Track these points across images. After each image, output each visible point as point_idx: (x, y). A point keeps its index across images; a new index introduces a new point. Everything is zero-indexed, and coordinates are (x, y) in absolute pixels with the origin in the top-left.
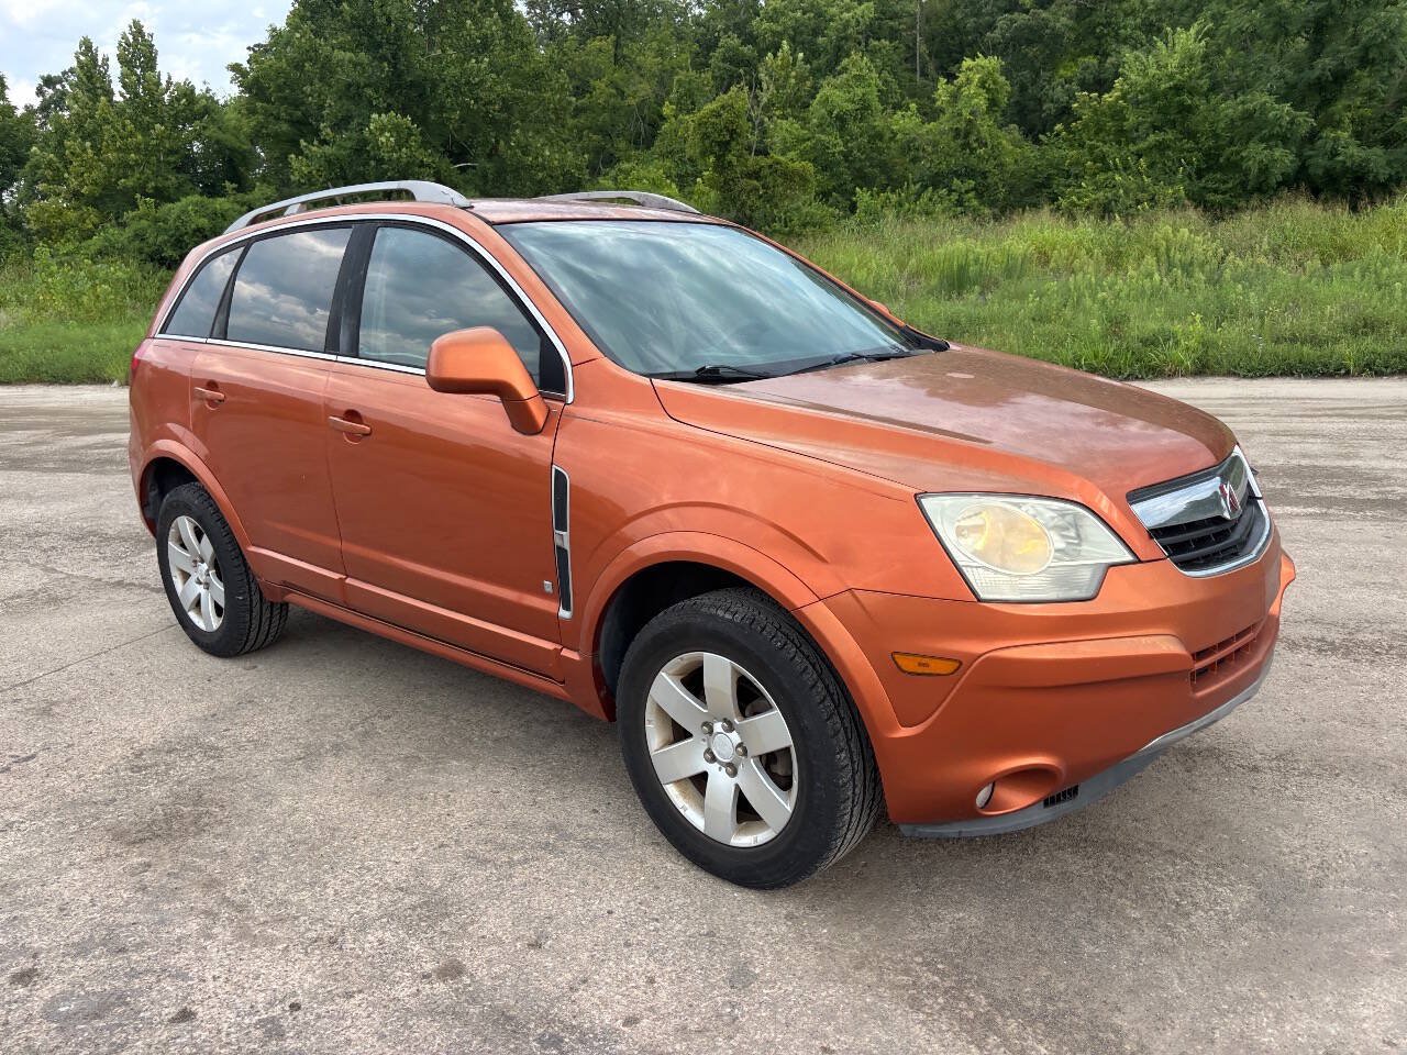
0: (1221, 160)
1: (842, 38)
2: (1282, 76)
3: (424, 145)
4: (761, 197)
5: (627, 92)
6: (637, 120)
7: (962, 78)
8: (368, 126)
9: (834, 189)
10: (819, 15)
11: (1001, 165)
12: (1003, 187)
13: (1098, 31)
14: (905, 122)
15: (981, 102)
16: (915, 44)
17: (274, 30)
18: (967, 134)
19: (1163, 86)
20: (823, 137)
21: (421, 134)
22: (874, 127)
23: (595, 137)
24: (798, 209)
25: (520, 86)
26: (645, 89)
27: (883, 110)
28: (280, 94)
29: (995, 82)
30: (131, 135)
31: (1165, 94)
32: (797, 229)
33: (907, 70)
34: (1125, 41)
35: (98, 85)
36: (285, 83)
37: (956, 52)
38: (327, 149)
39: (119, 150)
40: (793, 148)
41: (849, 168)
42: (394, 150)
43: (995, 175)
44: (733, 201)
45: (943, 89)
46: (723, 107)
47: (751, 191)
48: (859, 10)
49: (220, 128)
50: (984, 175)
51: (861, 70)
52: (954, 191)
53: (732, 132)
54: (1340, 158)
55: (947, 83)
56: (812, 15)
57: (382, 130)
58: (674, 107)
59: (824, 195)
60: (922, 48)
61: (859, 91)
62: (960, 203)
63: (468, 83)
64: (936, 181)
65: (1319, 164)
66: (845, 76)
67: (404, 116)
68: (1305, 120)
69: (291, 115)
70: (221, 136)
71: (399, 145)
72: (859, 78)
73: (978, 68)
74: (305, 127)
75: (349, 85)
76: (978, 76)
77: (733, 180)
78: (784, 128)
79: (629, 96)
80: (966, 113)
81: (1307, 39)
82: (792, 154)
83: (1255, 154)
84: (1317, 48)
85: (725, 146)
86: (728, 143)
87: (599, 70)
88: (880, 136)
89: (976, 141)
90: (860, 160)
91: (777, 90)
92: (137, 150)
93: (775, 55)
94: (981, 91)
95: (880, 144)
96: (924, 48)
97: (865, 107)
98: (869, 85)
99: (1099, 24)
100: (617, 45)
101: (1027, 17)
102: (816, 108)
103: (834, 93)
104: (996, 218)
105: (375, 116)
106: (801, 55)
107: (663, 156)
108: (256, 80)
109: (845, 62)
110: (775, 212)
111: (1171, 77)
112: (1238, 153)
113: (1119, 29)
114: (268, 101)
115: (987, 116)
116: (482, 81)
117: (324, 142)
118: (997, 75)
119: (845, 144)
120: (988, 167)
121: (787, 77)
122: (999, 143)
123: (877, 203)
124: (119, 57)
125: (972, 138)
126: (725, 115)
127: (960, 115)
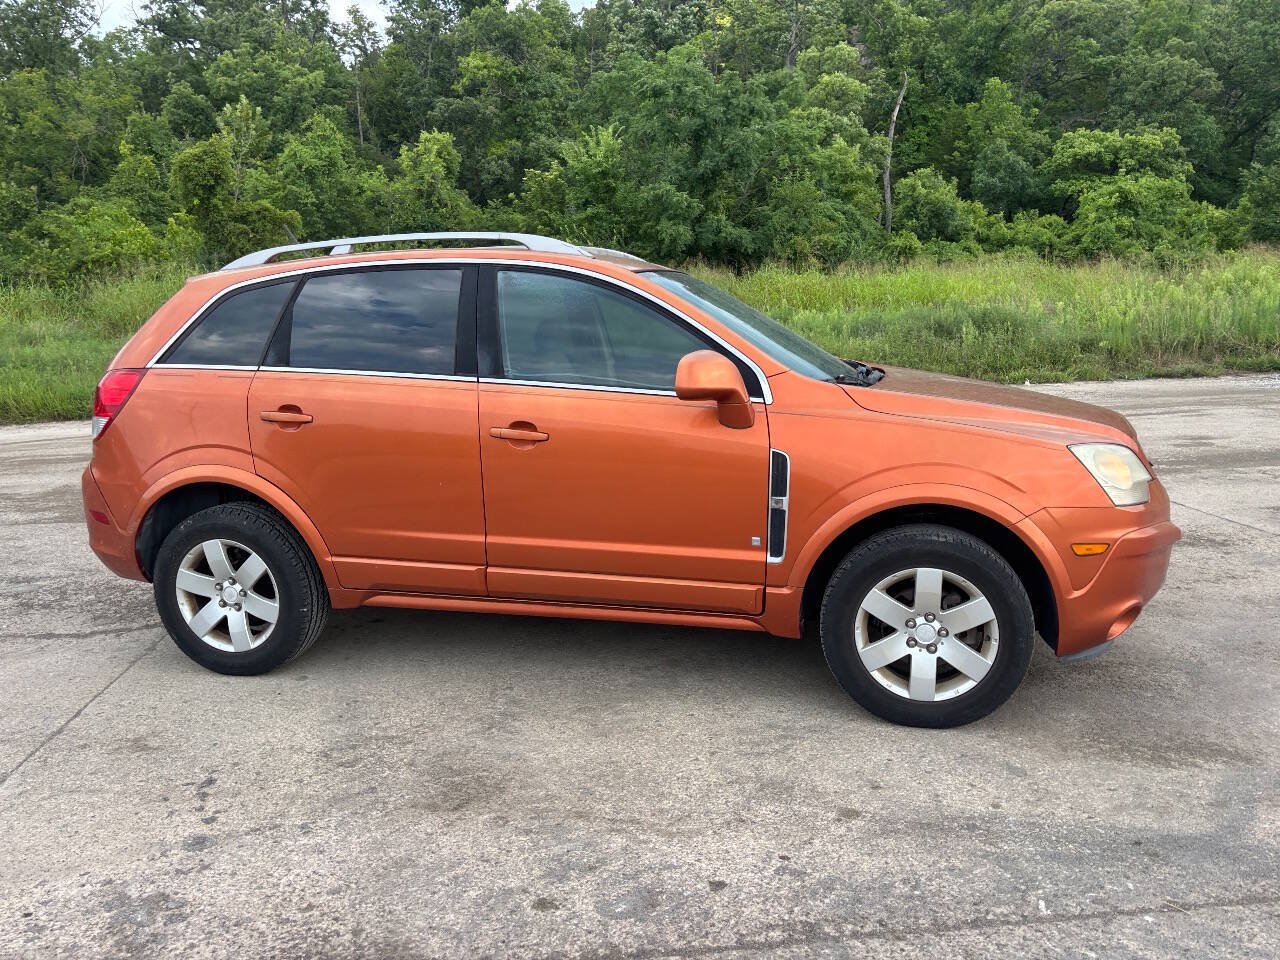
0: (641, 232)
1: (298, 100)
2: (678, 171)
4: (250, 240)
5: (65, 126)
6: (79, 155)
7: (421, 148)
10: (270, 75)
13: (518, 120)
14: (374, 181)
15: (440, 169)
16: (357, 112)
18: (429, 195)
19: (594, 171)
20: (294, 188)
22: (342, 183)
26: (86, 125)
27: (349, 168)
29: (449, 153)
31: (595, 177)
33: (352, 134)
34: (540, 130)
37: (394, 123)
40: (266, 196)
44: (221, 243)
45: (406, 156)
46: (206, 152)
47: (239, 234)
48: (311, 76)
51: (325, 130)
53: (217, 178)
54: (724, 235)
55: (408, 151)
56: (263, 75)
58: (133, 147)
60: (362, 117)
61: (326, 150)
65: (708, 238)
66: (310, 134)
68: (698, 206)
72: (324, 137)
73: (434, 141)
76: (435, 147)
77: (219, 223)
78: (255, 177)
79: (68, 130)
80: (427, 177)
81: (690, 144)
82: (266, 202)
83: (667, 229)
84: (697, 153)
85: (209, 190)
86: (213, 187)
87: (30, 102)
88: (347, 191)
89: (438, 201)
90: (332, 212)
91: (239, 139)
93: (234, 107)
94: (439, 160)
95: (348, 198)
96: (364, 116)
97: (331, 164)
98: (334, 145)
99: (519, 115)
100: (49, 79)
101: (461, 102)
102: (284, 161)
103: (301, 149)
106: (259, 109)
107: (120, 193)
109: (308, 121)
111: (599, 164)
112: (652, 227)
113: (535, 120)
115: (445, 181)
118: (450, 148)
119: (317, 198)
121: (248, 128)
125: (434, 199)
126: (208, 161)
127: (422, 178)
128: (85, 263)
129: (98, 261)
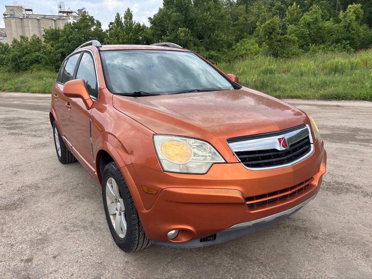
3: (191, 35)
4: (280, 47)
5: (248, 19)
6: (250, 27)
7: (348, 11)
8: (178, 31)
9: (305, 44)
11: (359, 36)
12: (359, 43)
14: (329, 24)
15: (354, 17)
16: (336, 2)
17: (160, 9)
18: (348, 27)
20: (303, 29)
21: (191, 32)
22: (319, 26)
23: (238, 32)
24: (291, 50)
25: (218, 19)
26: (253, 18)
27: (322, 21)
28: (159, 24)
29: (359, 11)
30: (125, 35)
32: (290, 56)
33: (334, 9)
35: (119, 24)
36: (160, 21)
38: (168, 37)
39: (122, 39)
40: (293, 33)
41: (310, 38)
42: (184, 37)
43: (356, 39)
44: (272, 48)
45: (341, 14)
46: (271, 22)
47: (278, 45)
49: (146, 33)
50: (353, 39)
51: (316, 9)
52: (343, 44)
53: (274, 29)
55: (343, 12)
57: (181, 32)
58: (260, 23)
59: (301, 47)
61: (315, 16)
62: (344, 47)
63: (204, 19)
64: (337, 41)
66: (311, 11)
67: (187, 29)
69: (161, 29)
70: (145, 35)
71: (185, 36)
72: (316, 12)
73: (353, 7)
74: (164, 32)
75: (175, 21)
76: (353, 10)
77: (273, 42)
78: (291, 27)
79: (248, 20)
80: (348, 21)
82: (293, 35)
85: (271, 33)
86: (272, 32)
87: (241, 14)
88: (321, 28)
89: (351, 29)
90: (314, 36)
91: (291, 16)
92: (126, 39)
93: (291, 7)
94: (354, 14)
95: (320, 31)
96: (339, 2)
97: (316, 20)
98: (318, 14)
100: (247, 7)
102: (302, 21)
103: (307, 17)
104: (355, 52)
105: (180, 29)
106: (299, 6)
107: (256, 37)
108: (154, 21)
109: (311, 7)
110: (284, 51)
114: (156, 26)
115: (355, 22)
116: (207, 18)
117: (167, 36)
118: (359, 9)
119: (309, 31)
120: (355, 37)
121: (294, 13)
122: (359, 30)
123: (316, 48)
124: (124, 17)
125: (350, 28)
126: (272, 24)
127: (346, 21)
128: (237, 56)
129: (241, 55)
